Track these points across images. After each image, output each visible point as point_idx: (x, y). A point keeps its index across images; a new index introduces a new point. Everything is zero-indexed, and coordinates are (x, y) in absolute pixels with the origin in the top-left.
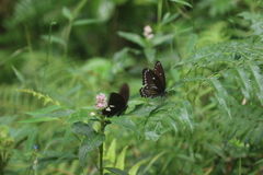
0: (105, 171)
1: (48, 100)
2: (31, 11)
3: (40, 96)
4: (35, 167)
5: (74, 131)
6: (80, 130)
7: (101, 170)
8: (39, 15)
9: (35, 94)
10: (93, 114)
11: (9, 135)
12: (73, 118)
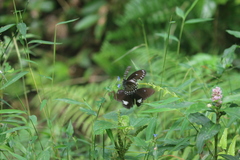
0: (219, 157)
1: (167, 92)
2: (141, 10)
3: (159, 88)
4: (155, 154)
5: (191, 120)
6: (197, 120)
7: (216, 157)
8: (148, 14)
9: (154, 87)
10: (209, 105)
11: (129, 124)
12: (191, 109)
